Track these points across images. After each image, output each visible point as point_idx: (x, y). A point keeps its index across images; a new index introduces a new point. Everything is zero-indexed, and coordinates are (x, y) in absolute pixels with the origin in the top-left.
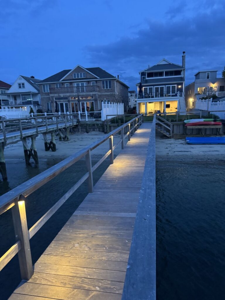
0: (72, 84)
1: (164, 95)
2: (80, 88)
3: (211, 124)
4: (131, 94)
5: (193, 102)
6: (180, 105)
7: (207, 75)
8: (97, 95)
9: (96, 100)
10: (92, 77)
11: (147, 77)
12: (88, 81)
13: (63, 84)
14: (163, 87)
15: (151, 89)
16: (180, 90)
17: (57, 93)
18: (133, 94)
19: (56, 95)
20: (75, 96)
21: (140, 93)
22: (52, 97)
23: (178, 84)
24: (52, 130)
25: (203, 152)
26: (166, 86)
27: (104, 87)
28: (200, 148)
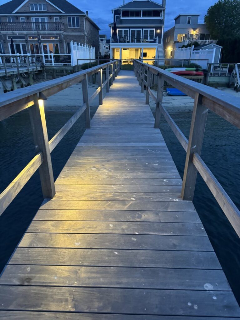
0: (29, 19)
1: (141, 40)
2: (40, 24)
3: (193, 74)
4: (101, 39)
5: (172, 52)
6: (158, 54)
7: (188, 19)
8: (62, 35)
9: (61, 42)
10: (54, 11)
11: (121, 17)
12: (50, 16)
13: (17, 17)
14: (140, 31)
15: (126, 32)
16: (159, 35)
17: (11, 30)
18: (103, 39)
19: (9, 32)
20: (35, 34)
21: (114, 35)
22: (3, 34)
23: (157, 28)
24: (12, 73)
25: (185, 103)
26: (144, 29)
27: (70, 26)
28: (181, 99)
